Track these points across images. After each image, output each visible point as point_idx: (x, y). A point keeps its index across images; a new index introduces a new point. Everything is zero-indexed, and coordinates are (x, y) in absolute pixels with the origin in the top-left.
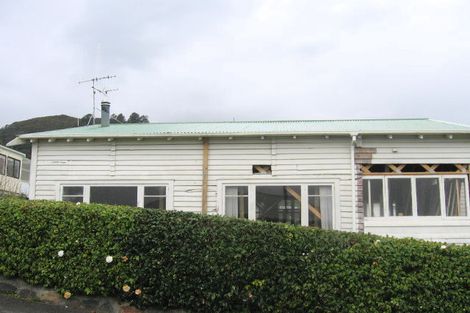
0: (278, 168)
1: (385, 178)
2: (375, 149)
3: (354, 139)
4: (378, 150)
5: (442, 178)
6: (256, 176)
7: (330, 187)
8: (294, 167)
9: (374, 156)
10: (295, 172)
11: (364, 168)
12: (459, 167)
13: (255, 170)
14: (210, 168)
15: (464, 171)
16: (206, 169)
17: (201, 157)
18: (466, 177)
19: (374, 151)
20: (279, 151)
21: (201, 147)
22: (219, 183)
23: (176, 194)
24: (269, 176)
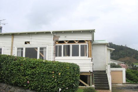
0: (32, 42)
1: (62, 45)
2: (60, 36)
3: (52, 33)
4: (61, 37)
5: (80, 45)
6: (26, 45)
7: (46, 48)
8: (36, 42)
9: (59, 38)
10: (36, 44)
11: (56, 42)
12: (85, 41)
13: (26, 43)
14: (14, 43)
15: (87, 42)
16: (12, 43)
17: (11, 40)
18: (87, 44)
19: (59, 37)
20: (32, 37)
21: (11, 37)
22: (16, 47)
23: (4, 50)
24: (29, 45)
